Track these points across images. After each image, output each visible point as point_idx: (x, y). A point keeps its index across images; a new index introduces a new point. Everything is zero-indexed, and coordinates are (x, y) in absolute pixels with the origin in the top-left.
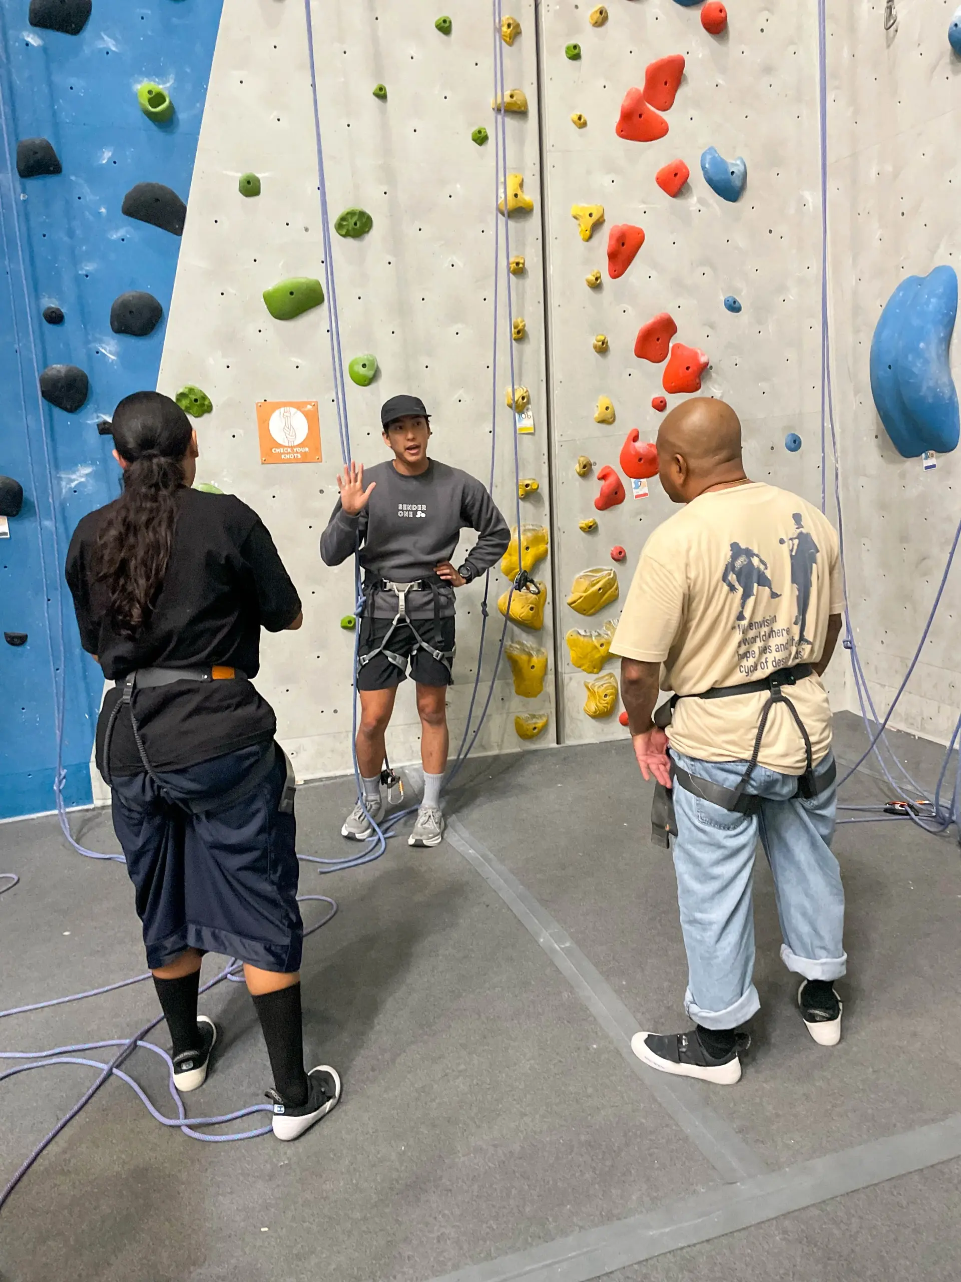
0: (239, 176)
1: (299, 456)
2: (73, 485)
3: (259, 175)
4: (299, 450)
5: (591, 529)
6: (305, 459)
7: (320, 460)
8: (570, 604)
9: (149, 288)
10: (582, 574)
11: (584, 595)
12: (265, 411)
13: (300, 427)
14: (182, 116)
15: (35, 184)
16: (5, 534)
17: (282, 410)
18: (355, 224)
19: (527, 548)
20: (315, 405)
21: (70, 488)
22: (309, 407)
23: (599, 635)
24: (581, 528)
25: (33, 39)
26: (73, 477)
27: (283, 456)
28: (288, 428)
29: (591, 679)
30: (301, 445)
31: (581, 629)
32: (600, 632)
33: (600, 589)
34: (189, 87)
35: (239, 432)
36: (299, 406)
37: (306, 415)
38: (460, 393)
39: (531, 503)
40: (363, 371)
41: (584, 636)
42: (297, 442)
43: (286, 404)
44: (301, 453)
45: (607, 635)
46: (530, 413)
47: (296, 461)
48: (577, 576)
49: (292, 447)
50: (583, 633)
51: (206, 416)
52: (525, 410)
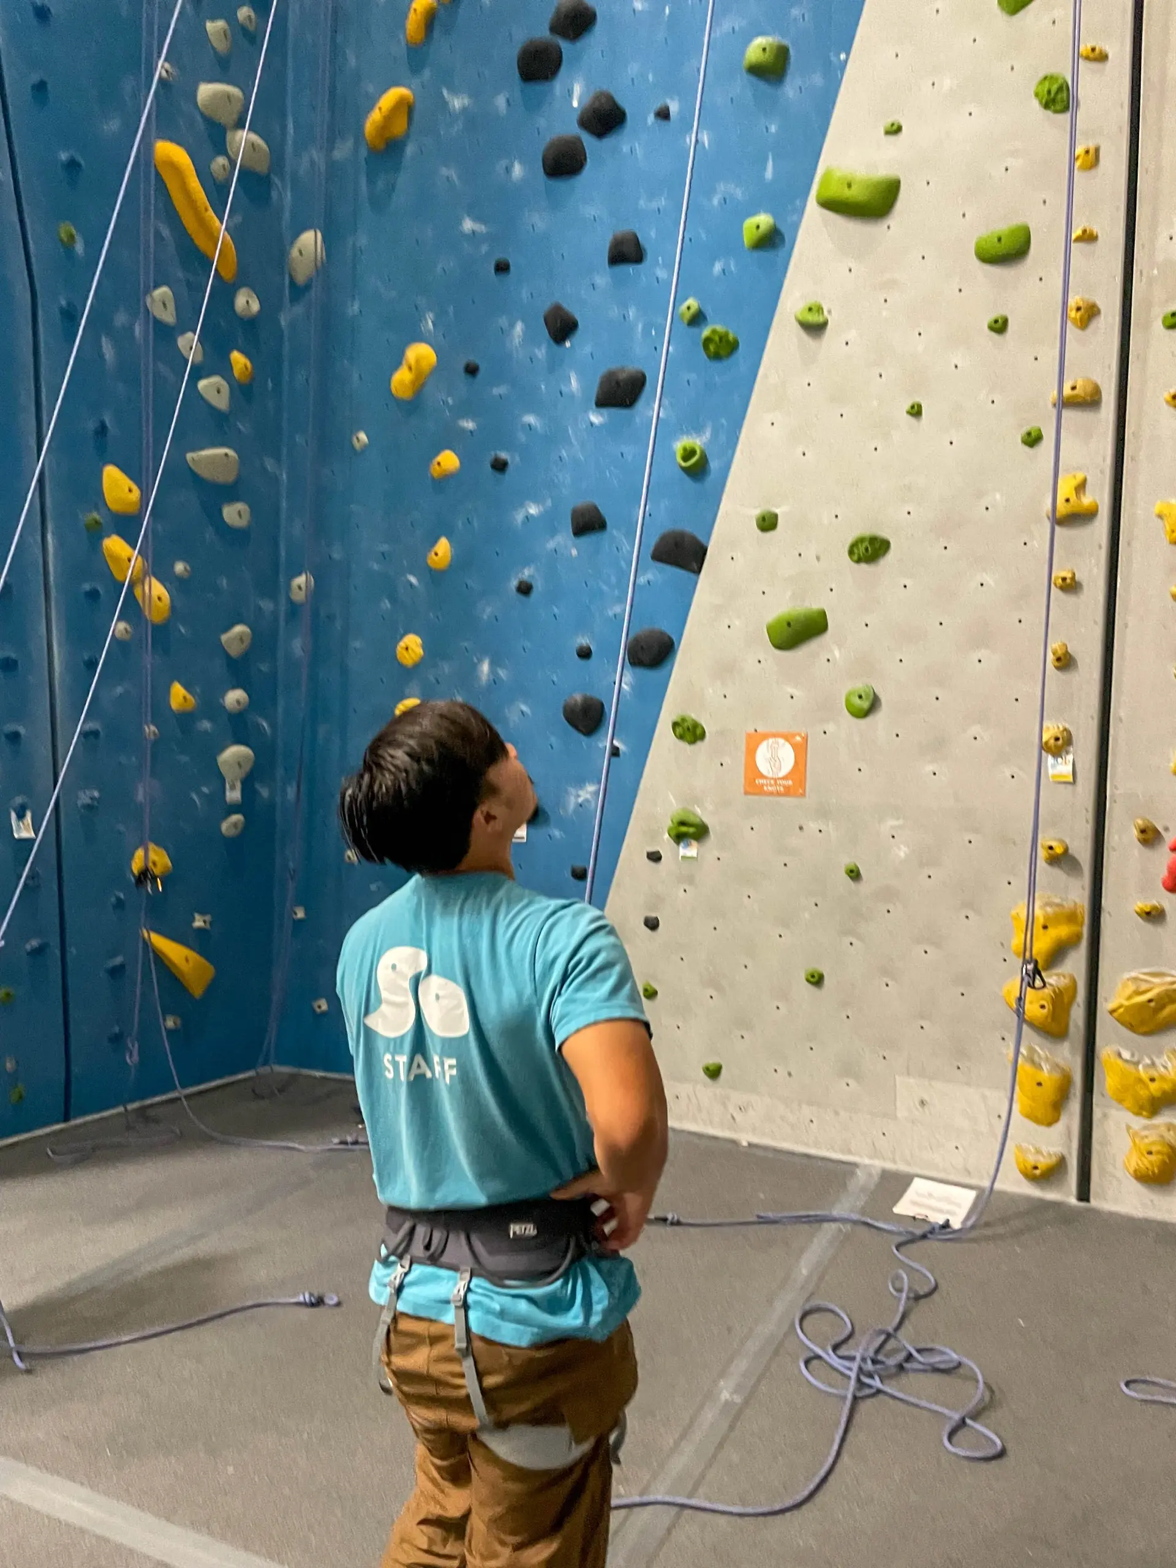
0: (757, 512)
1: (782, 789)
2: (580, 800)
3: (777, 511)
4: (784, 782)
5: (1154, 916)
6: (787, 792)
7: (803, 795)
8: (1112, 1012)
9: (665, 626)
10: (1133, 974)
11: (1126, 1003)
12: (754, 741)
13: (787, 757)
14: (714, 465)
15: (587, 540)
16: (523, 838)
17: (771, 740)
18: (867, 549)
19: (1045, 927)
20: (805, 739)
21: (578, 803)
22: (798, 738)
23: (1153, 1064)
24: (1137, 913)
25: (596, 418)
26: (581, 793)
27: (765, 788)
28: (774, 759)
29: (1138, 1123)
30: (784, 778)
31: (1127, 1048)
32: (1157, 1061)
33: (1150, 1001)
34: (723, 438)
35: (727, 760)
36: (788, 737)
37: (795, 747)
38: (975, 730)
39: (1062, 869)
40: (856, 701)
41: (1126, 1061)
42: (781, 775)
43: (775, 735)
44: (784, 787)
45: (1165, 1067)
46: (1070, 757)
47: (778, 794)
48: (1126, 976)
49: (775, 780)
50: (1126, 1055)
51: (699, 744)
52: (1064, 754)
